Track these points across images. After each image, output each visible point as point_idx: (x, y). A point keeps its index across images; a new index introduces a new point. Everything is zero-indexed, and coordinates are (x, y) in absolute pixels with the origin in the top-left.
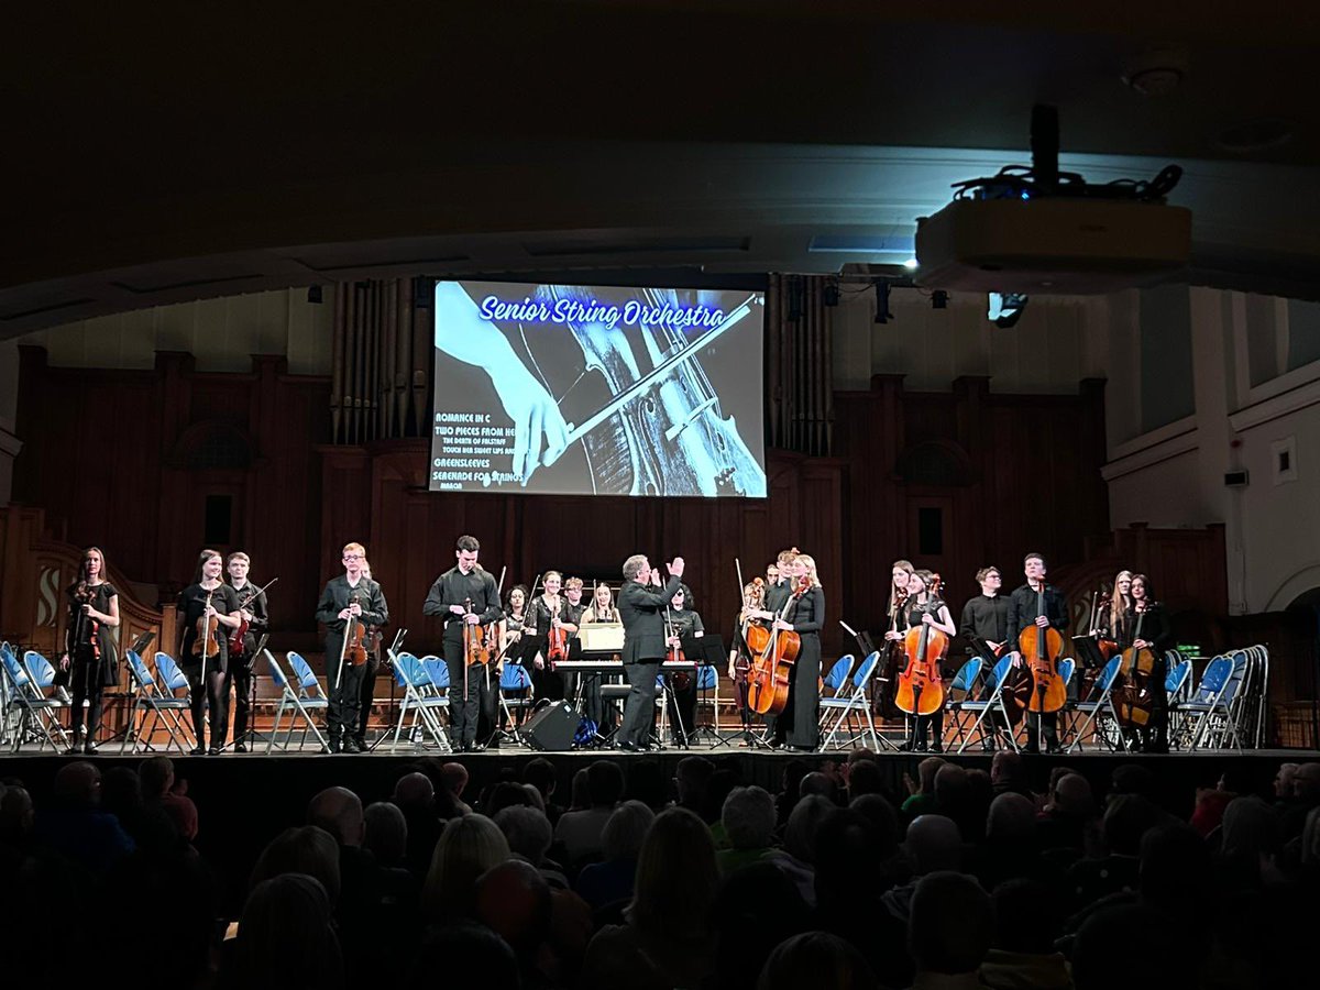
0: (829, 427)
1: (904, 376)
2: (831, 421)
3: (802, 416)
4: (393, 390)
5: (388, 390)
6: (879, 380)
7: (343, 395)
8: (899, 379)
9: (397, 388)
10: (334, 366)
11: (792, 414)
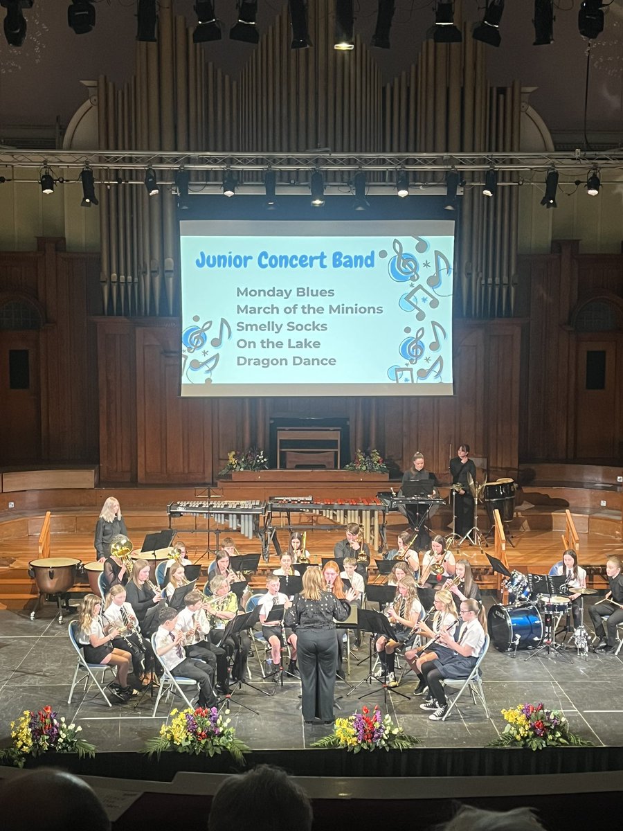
0: (513, 289)
1: (579, 240)
2: (515, 284)
3: (490, 280)
4: (148, 272)
5: (145, 273)
6: (557, 245)
7: (110, 272)
8: (575, 243)
9: (152, 272)
10: (101, 246)
11: (481, 279)
